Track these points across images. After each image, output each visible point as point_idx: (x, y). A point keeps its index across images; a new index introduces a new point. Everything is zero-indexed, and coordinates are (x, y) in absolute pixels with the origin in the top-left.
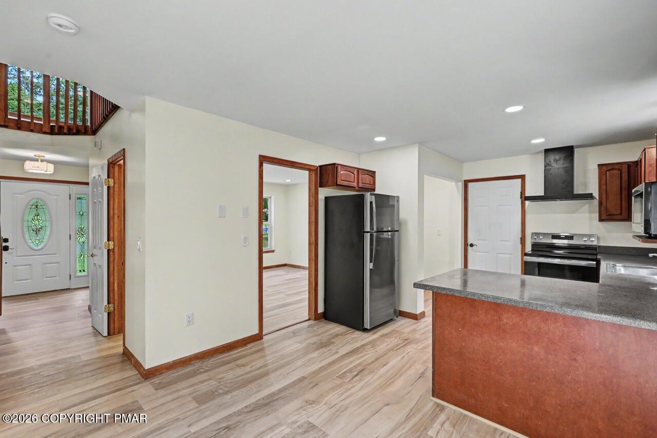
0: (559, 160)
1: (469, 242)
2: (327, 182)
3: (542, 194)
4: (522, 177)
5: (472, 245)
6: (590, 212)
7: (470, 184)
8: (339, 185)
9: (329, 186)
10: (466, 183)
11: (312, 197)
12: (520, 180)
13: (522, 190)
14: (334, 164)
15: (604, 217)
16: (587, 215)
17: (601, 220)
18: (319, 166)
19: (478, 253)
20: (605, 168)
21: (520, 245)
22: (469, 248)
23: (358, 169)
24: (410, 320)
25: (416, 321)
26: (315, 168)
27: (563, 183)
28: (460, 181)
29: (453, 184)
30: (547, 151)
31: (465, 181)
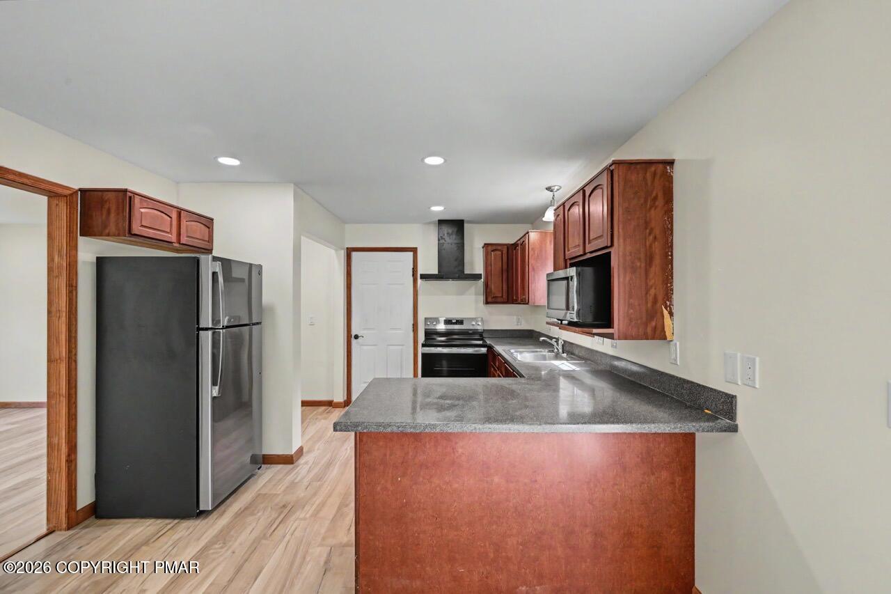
0: (452, 234)
1: (353, 334)
2: (105, 226)
3: (436, 272)
4: (414, 250)
5: (356, 337)
6: (476, 294)
7: (354, 254)
8: (135, 235)
9: (108, 235)
10: (349, 251)
11: (60, 255)
12: (411, 254)
13: (414, 266)
14: (125, 191)
15: (490, 300)
16: (473, 297)
17: (487, 302)
18: (80, 190)
19: (365, 348)
20: (490, 248)
21: (412, 334)
22: (354, 341)
23: (180, 211)
24: (280, 466)
25: (291, 466)
26: (69, 192)
27: (456, 260)
28: (342, 249)
29: (333, 252)
30: (441, 222)
31: (347, 248)
